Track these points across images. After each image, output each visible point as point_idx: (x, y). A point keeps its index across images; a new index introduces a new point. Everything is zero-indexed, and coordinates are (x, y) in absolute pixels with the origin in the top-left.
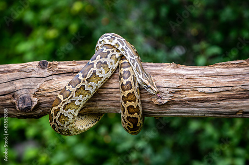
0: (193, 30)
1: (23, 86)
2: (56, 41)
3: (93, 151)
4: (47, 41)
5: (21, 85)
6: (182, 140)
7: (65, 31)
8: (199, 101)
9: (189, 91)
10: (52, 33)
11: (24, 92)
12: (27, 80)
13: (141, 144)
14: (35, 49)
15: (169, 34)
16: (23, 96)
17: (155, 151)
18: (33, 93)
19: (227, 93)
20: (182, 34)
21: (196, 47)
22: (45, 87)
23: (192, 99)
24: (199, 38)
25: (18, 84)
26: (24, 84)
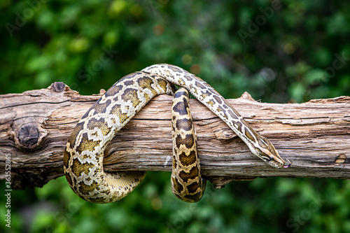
0: (287, 46)
1: (28, 113)
2: (86, 55)
3: (135, 220)
4: (71, 55)
5: (24, 112)
6: (267, 207)
7: (98, 41)
8: (282, 137)
9: (268, 123)
10: (79, 44)
11: (27, 121)
12: (34, 106)
13: (205, 212)
14: (53, 67)
15: (252, 51)
16: (27, 125)
17: (227, 222)
18: (42, 122)
19: (323, 127)
20: (271, 51)
21: (291, 70)
22: (60, 116)
23: (273, 134)
24: (295, 57)
25: (20, 112)
26: (29, 111)
